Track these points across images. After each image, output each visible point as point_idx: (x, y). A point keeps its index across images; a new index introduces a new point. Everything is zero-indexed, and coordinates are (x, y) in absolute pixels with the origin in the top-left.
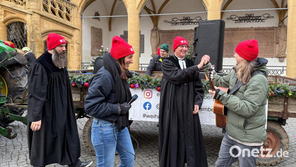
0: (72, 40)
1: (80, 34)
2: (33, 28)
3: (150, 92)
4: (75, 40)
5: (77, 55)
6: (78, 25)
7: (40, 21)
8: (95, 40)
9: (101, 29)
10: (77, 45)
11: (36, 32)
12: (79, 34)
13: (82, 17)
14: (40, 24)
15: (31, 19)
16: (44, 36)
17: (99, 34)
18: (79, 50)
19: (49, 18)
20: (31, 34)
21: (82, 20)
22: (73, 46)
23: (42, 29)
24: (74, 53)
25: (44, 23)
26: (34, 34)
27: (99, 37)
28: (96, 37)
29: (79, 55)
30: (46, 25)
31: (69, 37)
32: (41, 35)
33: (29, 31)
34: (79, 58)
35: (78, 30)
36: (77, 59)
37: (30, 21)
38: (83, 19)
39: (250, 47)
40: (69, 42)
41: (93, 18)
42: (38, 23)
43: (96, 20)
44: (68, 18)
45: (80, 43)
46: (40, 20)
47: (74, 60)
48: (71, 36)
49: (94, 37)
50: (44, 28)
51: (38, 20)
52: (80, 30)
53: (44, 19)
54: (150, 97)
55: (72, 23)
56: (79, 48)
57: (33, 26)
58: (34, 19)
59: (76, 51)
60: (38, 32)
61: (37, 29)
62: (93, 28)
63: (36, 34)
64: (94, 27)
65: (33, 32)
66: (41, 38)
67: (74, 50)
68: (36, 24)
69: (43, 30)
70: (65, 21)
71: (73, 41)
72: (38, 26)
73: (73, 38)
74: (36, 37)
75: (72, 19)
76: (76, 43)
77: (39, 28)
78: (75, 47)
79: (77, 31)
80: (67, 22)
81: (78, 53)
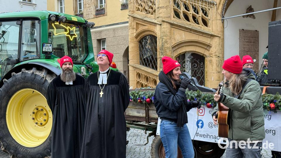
0: (210, 52)
1: (221, 43)
2: (163, 42)
3: (203, 109)
4: (214, 52)
5: (216, 72)
6: (218, 30)
7: (170, 32)
8: (246, 49)
9: (256, 31)
10: (217, 59)
11: (166, 45)
12: (219, 43)
13: (224, 18)
14: (171, 35)
15: (160, 31)
16: (176, 50)
17: (254, 38)
18: (219, 65)
19: (180, 26)
20: (160, 49)
21: (223, 23)
22: (212, 61)
23: (172, 42)
24: (212, 70)
25: (175, 34)
26: (163, 48)
27: (252, 44)
28: (248, 43)
29: (219, 72)
30: (177, 35)
31: (206, 49)
32: (171, 49)
33: (159, 45)
34: (219, 77)
35: (217, 38)
36: (217, 78)
37: (159, 32)
38: (225, 21)
39: (236, 62)
40: (207, 55)
41: (243, 16)
42: (168, 34)
43: (249, 18)
44: (205, 23)
45: (221, 55)
46: (171, 30)
47: (213, 80)
48: (209, 46)
49: (244, 45)
50: (175, 39)
51: (168, 31)
52: (220, 37)
53: (174, 29)
54: (203, 114)
55: (210, 28)
56: (219, 63)
57: (163, 39)
58: (163, 29)
59: (215, 66)
60: (168, 46)
61: (166, 42)
62: (242, 31)
63: (166, 48)
64: (244, 29)
65: (162, 46)
66: (171, 53)
67: (212, 66)
68: (165, 36)
69: (174, 43)
70: (201, 27)
71: (212, 54)
72: (168, 37)
73: (211, 49)
74: (166, 52)
75: (210, 23)
76: (215, 56)
77: (169, 41)
78: (213, 61)
79: (216, 40)
80: (203, 28)
81: (218, 69)
